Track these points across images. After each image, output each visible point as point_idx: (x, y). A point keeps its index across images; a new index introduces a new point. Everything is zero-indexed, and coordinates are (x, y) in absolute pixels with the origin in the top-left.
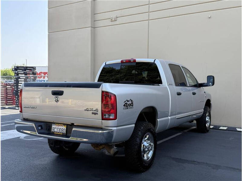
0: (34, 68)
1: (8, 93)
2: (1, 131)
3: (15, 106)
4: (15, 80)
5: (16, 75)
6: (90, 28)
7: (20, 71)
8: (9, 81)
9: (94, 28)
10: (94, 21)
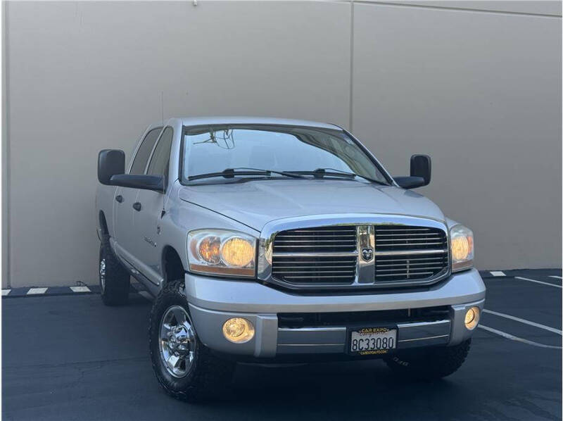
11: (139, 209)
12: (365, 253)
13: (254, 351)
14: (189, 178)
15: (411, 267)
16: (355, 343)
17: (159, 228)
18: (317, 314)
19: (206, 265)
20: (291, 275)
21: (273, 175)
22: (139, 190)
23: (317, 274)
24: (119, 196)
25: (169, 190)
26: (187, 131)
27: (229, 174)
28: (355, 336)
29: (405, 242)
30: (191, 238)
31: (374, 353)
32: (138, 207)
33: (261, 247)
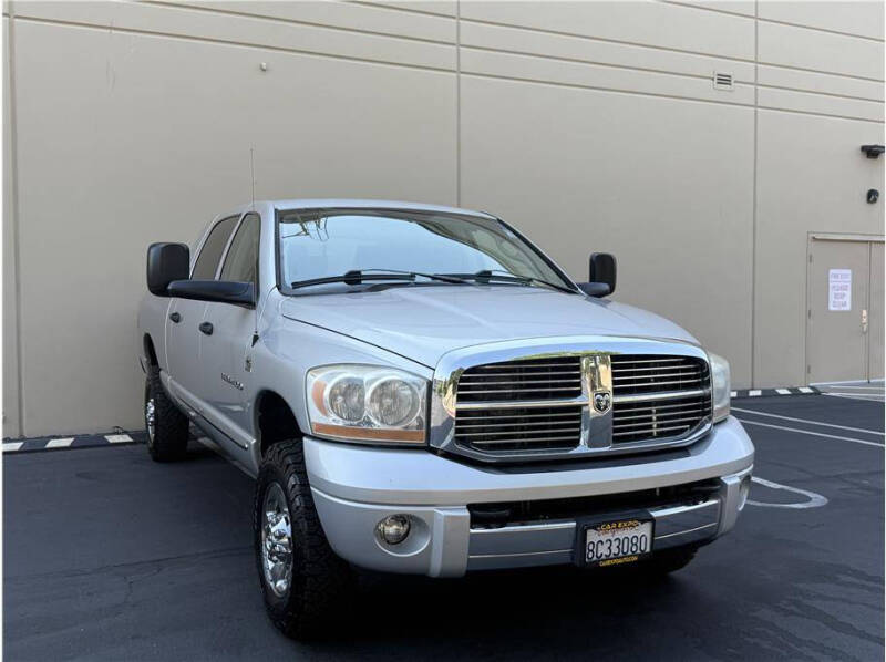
11: (209, 333)
12: (598, 400)
13: (428, 570)
14: (293, 284)
15: (658, 419)
16: (591, 548)
17: (248, 362)
18: (525, 502)
19: (341, 424)
20: (484, 438)
21: (418, 279)
22: (209, 303)
23: (523, 436)
24: (176, 314)
25: (261, 304)
26: (282, 217)
27: (353, 278)
28: (592, 536)
29: (648, 380)
30: (313, 379)
31: (620, 561)
32: (207, 329)
33: (434, 395)
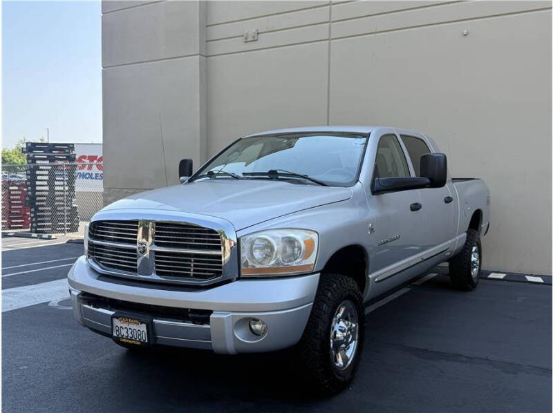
0: (70, 147)
1: (13, 202)
2: (3, 289)
3: (29, 230)
4: (29, 172)
5: (30, 161)
6: (198, 56)
7: (39, 154)
8: (11, 177)
9: (207, 57)
10: (206, 41)
15: (195, 266)
16: (117, 329)
28: (117, 322)
